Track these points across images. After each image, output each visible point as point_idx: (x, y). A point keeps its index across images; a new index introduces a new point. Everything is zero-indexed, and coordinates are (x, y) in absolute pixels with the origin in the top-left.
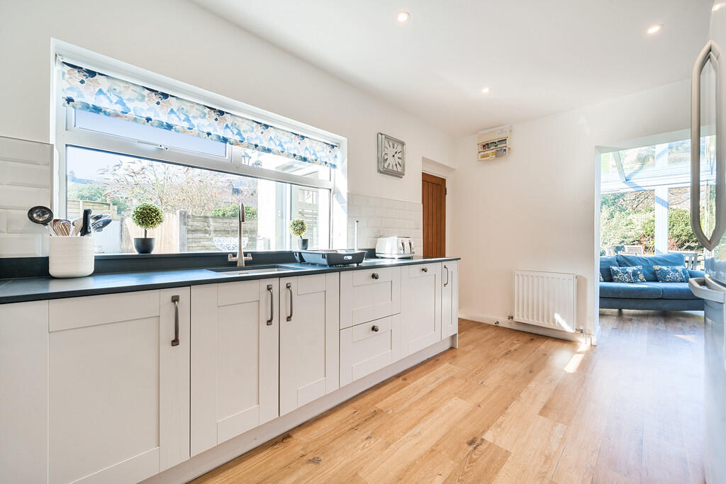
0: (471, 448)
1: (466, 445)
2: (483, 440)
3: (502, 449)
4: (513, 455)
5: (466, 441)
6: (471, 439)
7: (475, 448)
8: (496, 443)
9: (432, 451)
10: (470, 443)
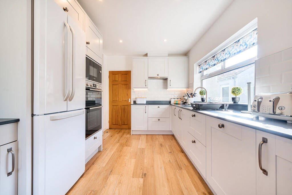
0: (144, 173)
1: (146, 173)
2: (143, 178)
3: (135, 178)
4: (131, 177)
5: (147, 174)
6: (146, 176)
7: (143, 173)
8: (138, 179)
9: (153, 166)
10: (145, 174)
